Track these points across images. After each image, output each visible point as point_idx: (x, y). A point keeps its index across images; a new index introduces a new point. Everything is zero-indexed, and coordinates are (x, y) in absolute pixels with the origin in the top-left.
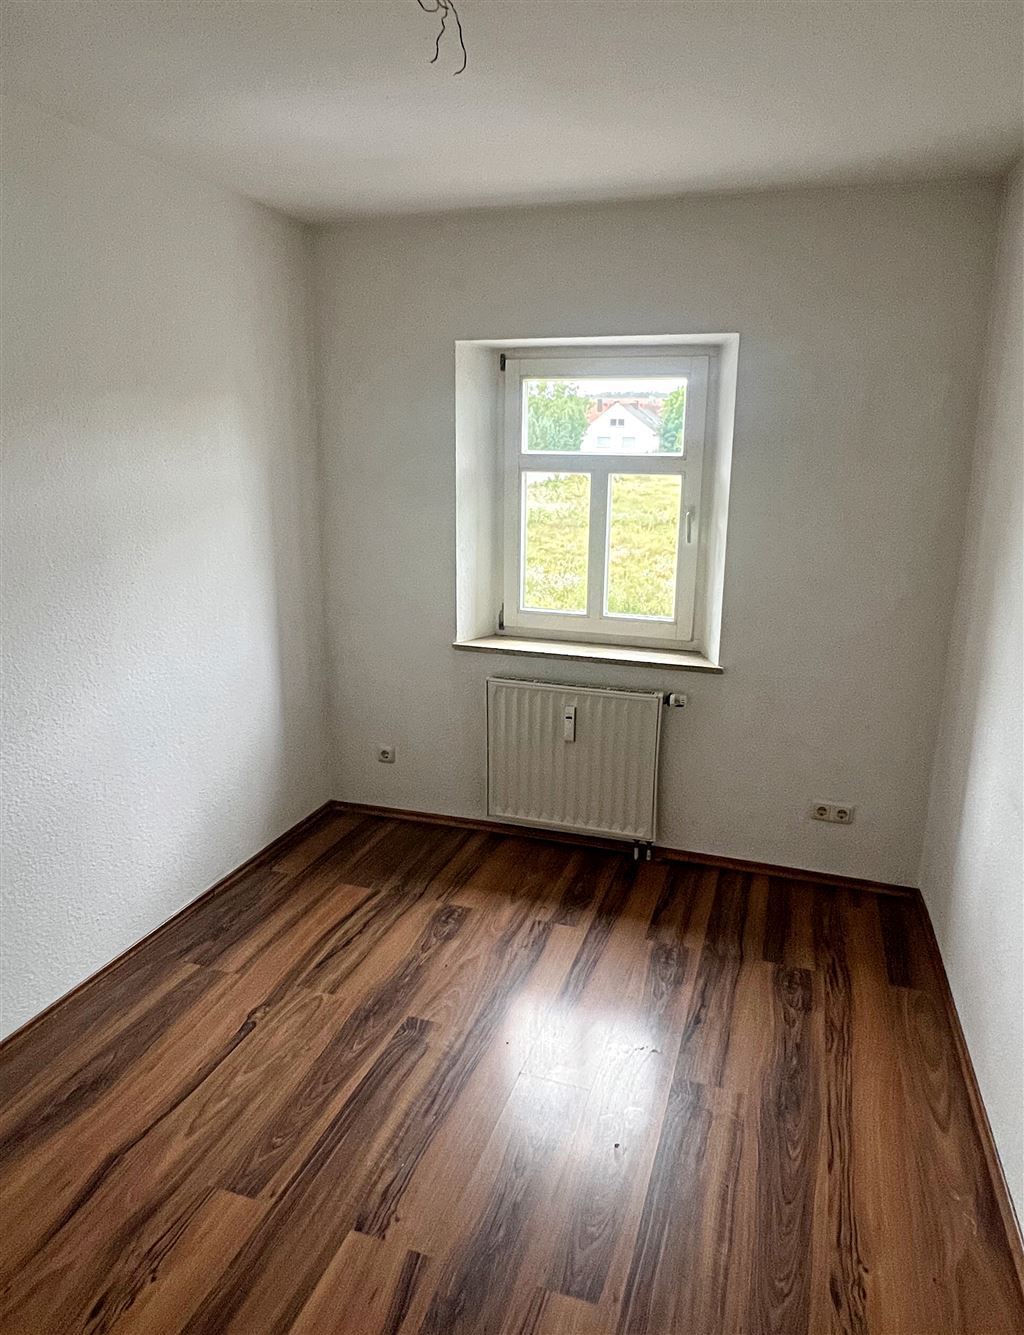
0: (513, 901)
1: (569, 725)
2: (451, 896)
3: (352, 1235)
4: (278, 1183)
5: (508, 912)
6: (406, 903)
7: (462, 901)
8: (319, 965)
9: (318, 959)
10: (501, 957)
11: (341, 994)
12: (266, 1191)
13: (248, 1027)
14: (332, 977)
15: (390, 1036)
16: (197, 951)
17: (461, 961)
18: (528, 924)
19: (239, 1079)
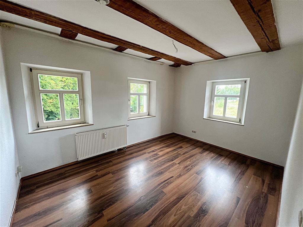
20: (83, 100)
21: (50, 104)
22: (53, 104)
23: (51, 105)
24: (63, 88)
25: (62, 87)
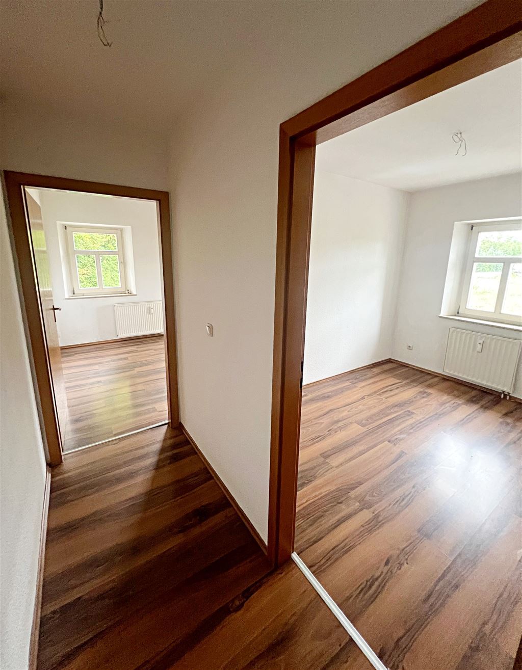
0: (447, 395)
1: (480, 346)
2: (426, 389)
3: (387, 442)
4: (370, 427)
5: (445, 397)
6: (411, 387)
7: (430, 391)
8: (383, 392)
9: (383, 391)
10: (441, 406)
11: (388, 399)
12: (366, 427)
13: (363, 398)
14: (387, 396)
15: (402, 412)
16: (351, 381)
17: (427, 403)
18: (453, 402)
19: (360, 407)
20: (123, 263)
21: (82, 277)
22: (88, 277)
23: (84, 278)
24: (104, 246)
25: (104, 244)
